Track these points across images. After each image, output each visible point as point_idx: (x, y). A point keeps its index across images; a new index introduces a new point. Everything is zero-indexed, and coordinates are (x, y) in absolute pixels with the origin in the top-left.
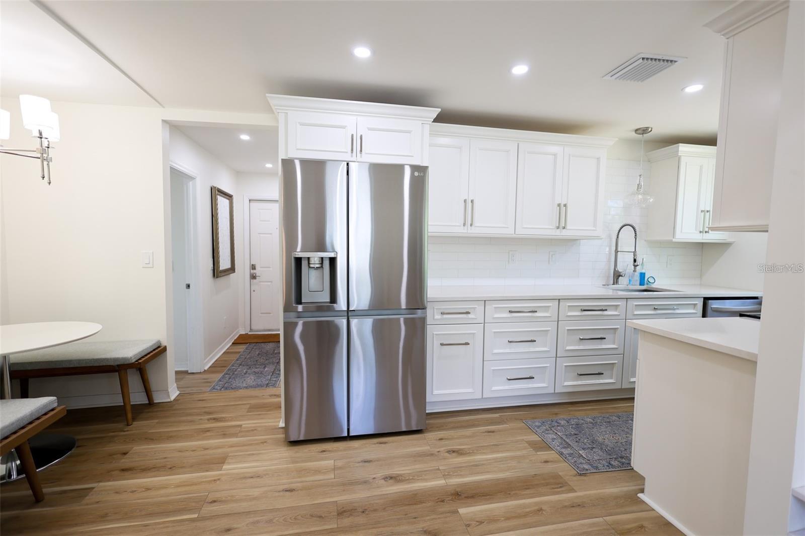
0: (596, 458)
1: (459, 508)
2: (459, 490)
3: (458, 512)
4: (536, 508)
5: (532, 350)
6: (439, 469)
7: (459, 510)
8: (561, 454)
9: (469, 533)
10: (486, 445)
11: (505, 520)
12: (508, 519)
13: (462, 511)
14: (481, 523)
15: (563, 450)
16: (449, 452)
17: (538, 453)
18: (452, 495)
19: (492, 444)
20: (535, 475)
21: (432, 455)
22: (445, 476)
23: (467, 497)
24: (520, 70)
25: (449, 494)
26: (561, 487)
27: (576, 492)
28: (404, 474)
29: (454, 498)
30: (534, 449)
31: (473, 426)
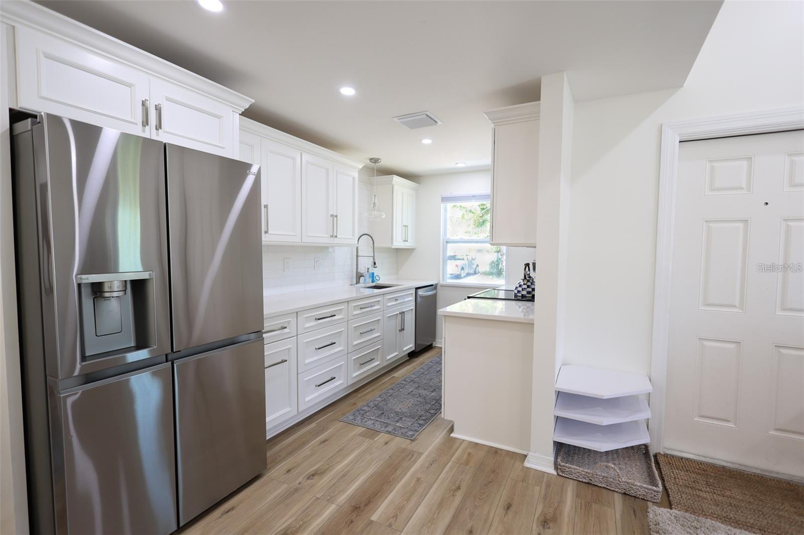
0: (410, 424)
1: (370, 517)
2: (353, 504)
3: (372, 521)
4: (414, 480)
5: (333, 352)
6: (317, 499)
7: (371, 519)
8: (389, 432)
9: (397, 530)
10: (332, 454)
11: (407, 502)
12: (408, 500)
13: (374, 518)
14: (396, 516)
15: (387, 429)
16: (308, 478)
17: (375, 440)
18: (353, 511)
19: (337, 450)
20: (390, 457)
21: (296, 490)
22: (330, 501)
23: (366, 505)
24: (348, 91)
25: (350, 512)
26: (413, 456)
27: (423, 454)
28: (290, 524)
29: (357, 513)
30: (370, 438)
31: (304, 444)
